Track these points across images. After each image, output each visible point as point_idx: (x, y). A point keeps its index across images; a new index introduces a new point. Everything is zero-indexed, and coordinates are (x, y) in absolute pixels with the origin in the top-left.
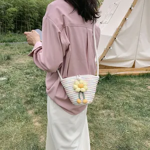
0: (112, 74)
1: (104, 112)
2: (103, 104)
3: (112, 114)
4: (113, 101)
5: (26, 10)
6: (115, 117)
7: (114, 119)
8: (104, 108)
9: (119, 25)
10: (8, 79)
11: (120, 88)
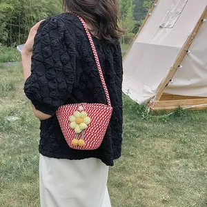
0: (185, 107)
1: (177, 162)
2: (175, 151)
3: (190, 165)
4: (190, 146)
5: (25, 7)
6: (196, 168)
7: (194, 170)
8: (178, 157)
9: (192, 31)
10: (23, 119)
11: (199, 129)
